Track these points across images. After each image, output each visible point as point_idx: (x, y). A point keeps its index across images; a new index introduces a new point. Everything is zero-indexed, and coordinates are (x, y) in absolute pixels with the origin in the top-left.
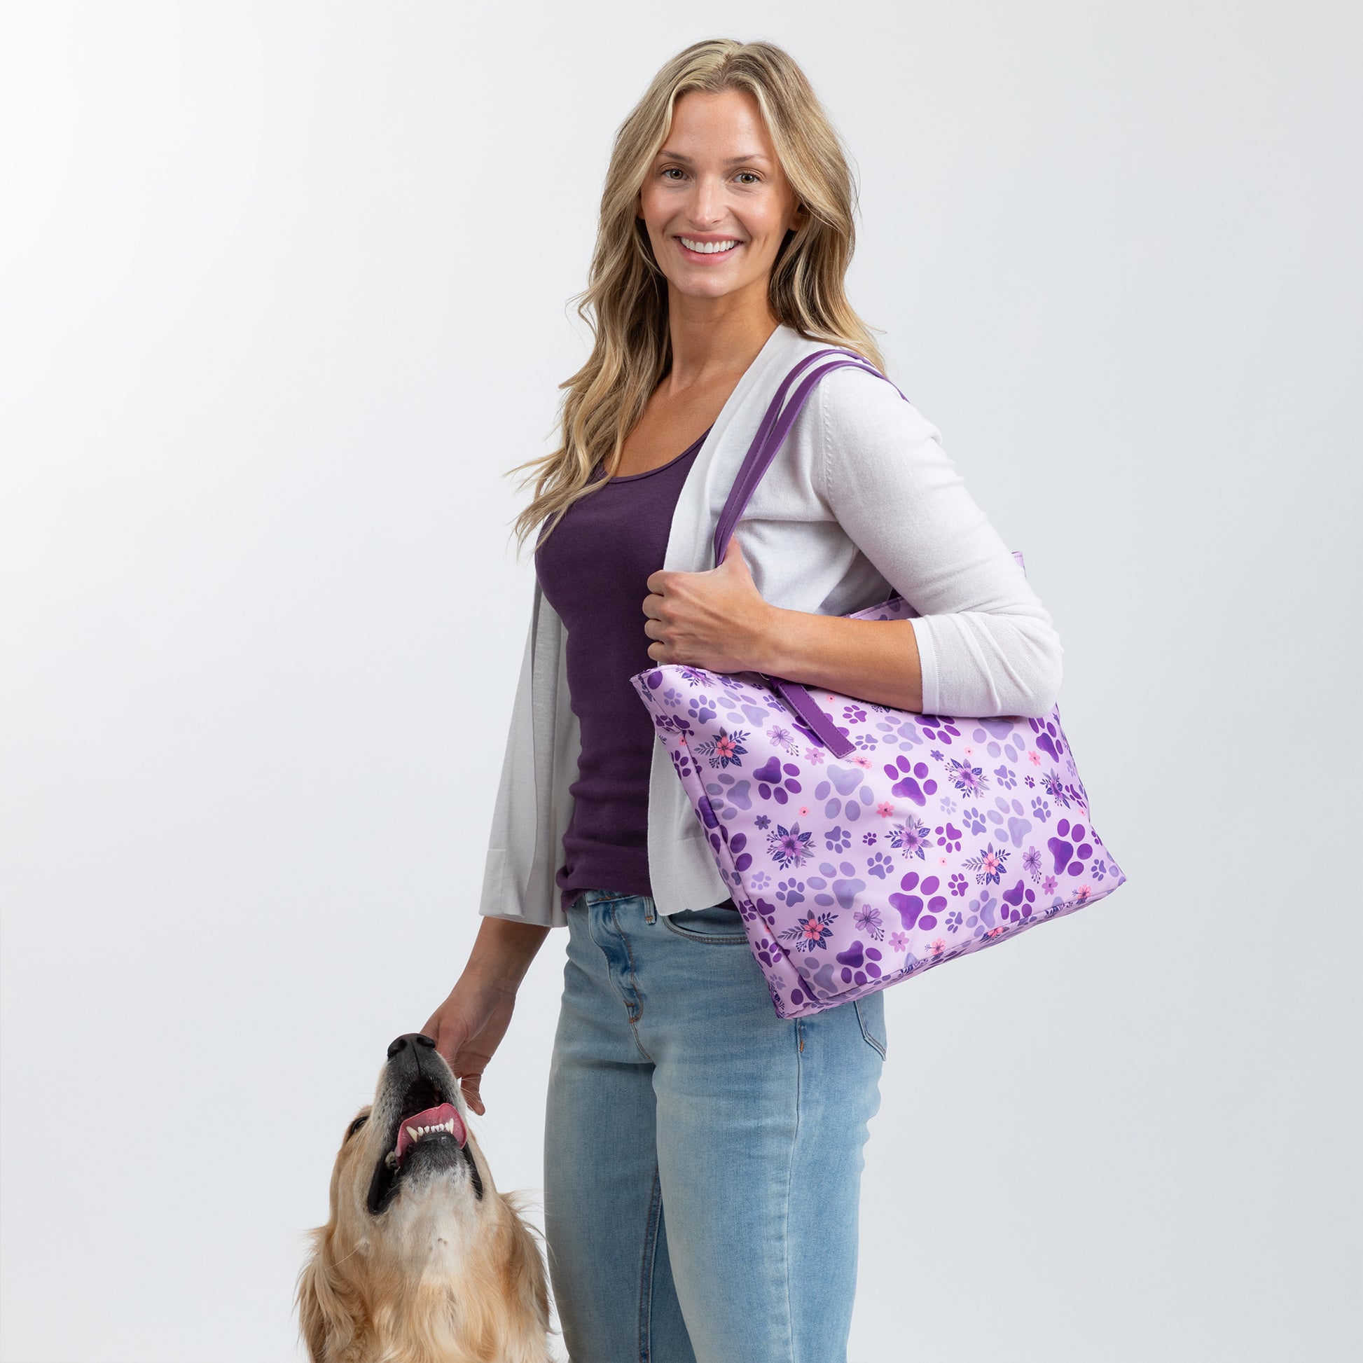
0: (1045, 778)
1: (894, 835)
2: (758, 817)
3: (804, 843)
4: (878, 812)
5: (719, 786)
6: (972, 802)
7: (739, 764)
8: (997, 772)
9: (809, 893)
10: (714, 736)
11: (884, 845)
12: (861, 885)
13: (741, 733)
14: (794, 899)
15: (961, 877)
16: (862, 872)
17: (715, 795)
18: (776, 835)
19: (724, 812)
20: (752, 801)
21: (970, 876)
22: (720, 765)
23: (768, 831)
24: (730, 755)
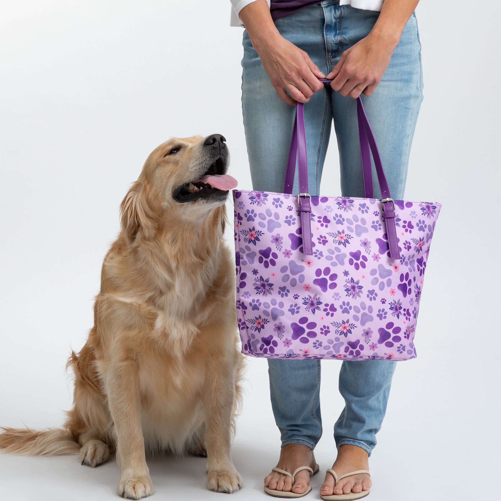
0: (393, 302)
1: (306, 299)
2: (254, 269)
3: (269, 287)
4: (304, 287)
5: (244, 250)
6: (349, 299)
7: (255, 244)
8: (369, 291)
9: (262, 307)
10: (249, 229)
11: (300, 302)
12: (283, 314)
13: (261, 232)
14: (255, 308)
15: (328, 328)
16: (286, 309)
17: (242, 253)
18: (259, 280)
19: (243, 261)
20: (255, 262)
21: (333, 329)
22: (248, 242)
23: (256, 277)
24: (253, 239)
